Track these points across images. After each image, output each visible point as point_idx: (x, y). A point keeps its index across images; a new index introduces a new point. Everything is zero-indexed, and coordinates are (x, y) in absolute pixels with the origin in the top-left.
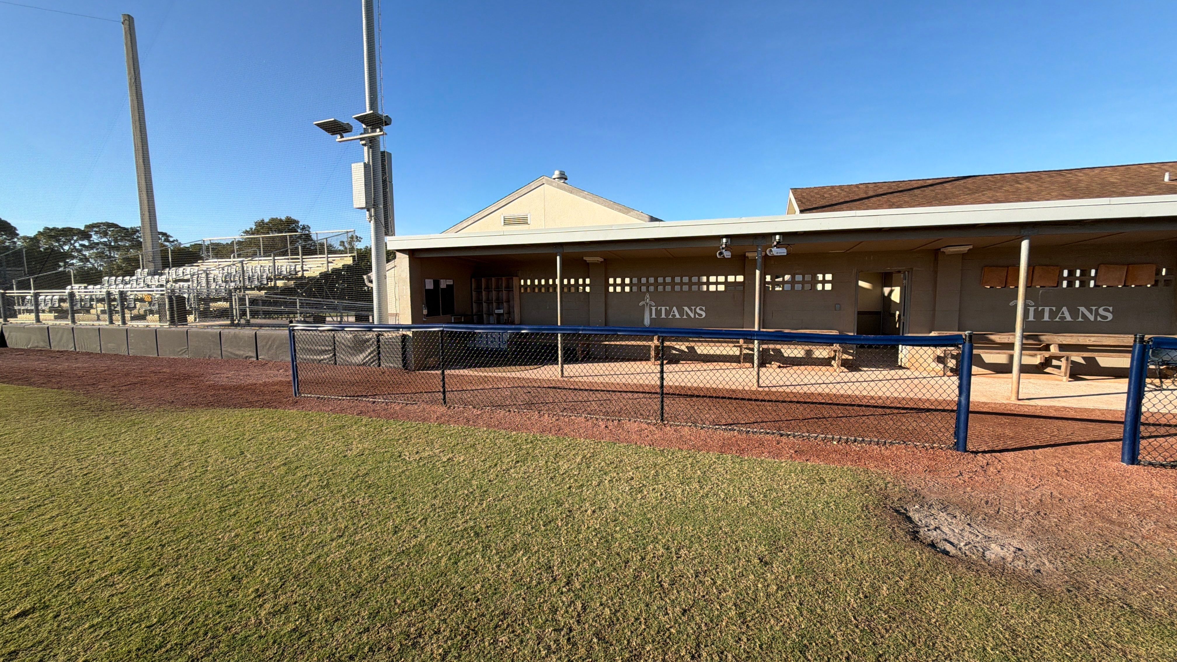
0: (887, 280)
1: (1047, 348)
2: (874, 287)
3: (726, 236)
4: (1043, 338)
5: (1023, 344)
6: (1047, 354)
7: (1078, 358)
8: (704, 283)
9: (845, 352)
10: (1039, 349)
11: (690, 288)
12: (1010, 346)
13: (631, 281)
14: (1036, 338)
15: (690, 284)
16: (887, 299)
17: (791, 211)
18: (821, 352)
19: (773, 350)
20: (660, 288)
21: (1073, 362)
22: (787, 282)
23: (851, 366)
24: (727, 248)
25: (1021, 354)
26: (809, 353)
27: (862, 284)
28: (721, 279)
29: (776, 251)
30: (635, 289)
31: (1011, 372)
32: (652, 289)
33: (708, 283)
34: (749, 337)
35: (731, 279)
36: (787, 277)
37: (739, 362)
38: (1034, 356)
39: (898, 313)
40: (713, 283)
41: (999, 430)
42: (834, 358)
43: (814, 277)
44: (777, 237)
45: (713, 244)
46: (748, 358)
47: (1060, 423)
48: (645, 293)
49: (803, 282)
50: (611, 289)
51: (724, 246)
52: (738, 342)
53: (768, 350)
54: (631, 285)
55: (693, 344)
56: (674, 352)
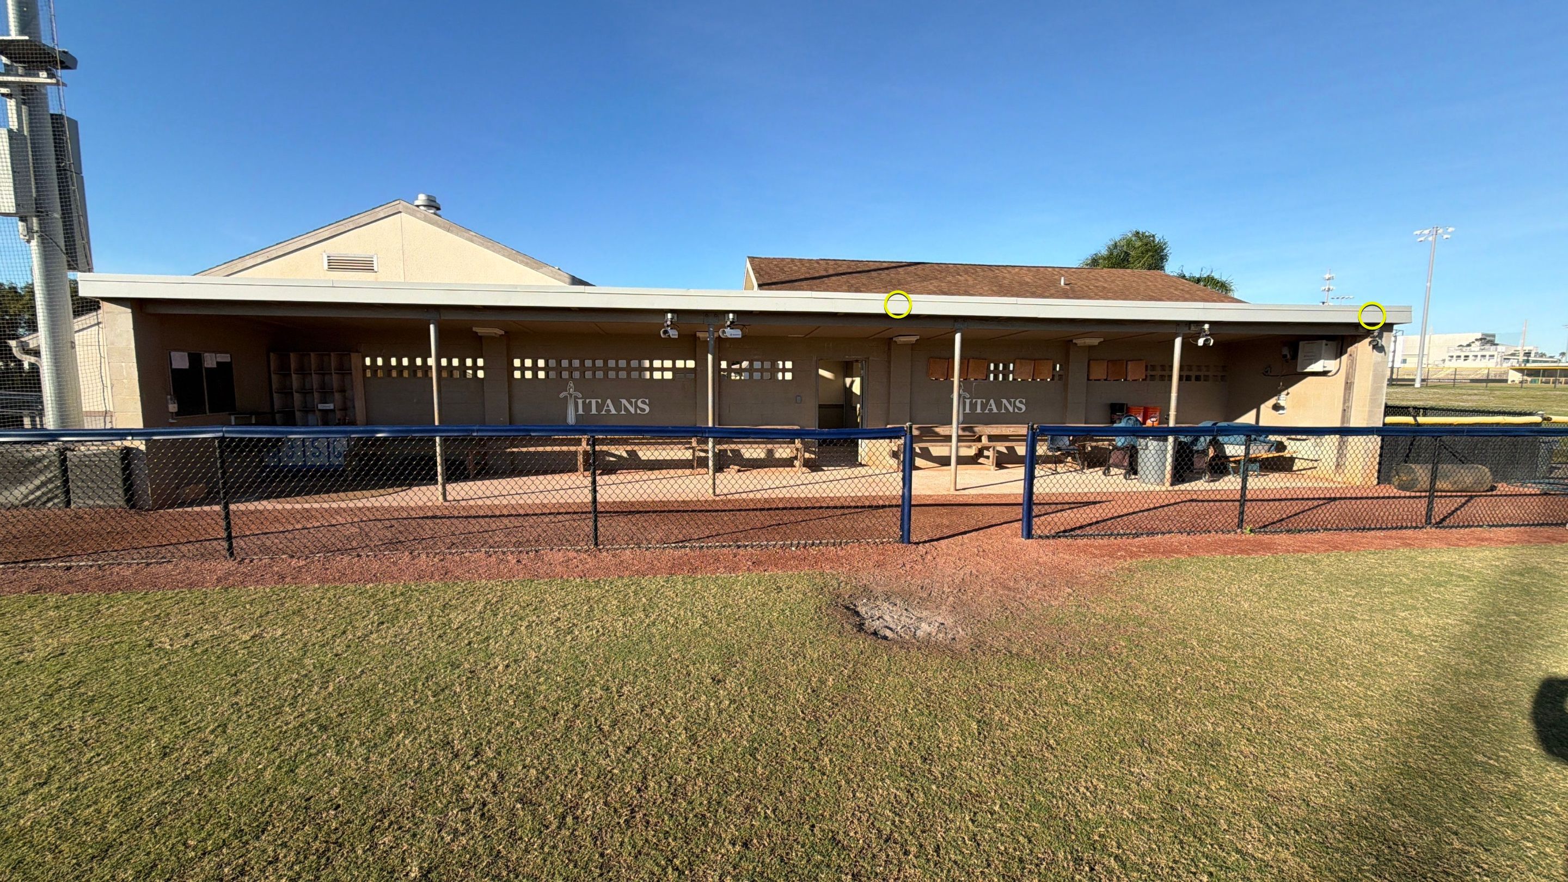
0: (847, 369)
1: (979, 439)
2: (836, 376)
3: (672, 311)
4: (976, 429)
5: (959, 436)
6: (979, 445)
7: (1001, 446)
8: (646, 369)
9: (807, 450)
10: (974, 441)
11: (629, 375)
12: (948, 439)
13: (547, 363)
14: (970, 429)
15: (629, 369)
16: (848, 391)
17: (748, 287)
18: (783, 452)
19: (732, 451)
20: (588, 375)
21: (998, 452)
22: (745, 370)
23: (813, 466)
24: (673, 325)
25: (957, 448)
26: (770, 452)
27: (822, 372)
28: (668, 364)
29: (730, 333)
30: (552, 375)
31: (949, 465)
32: (577, 375)
33: (652, 369)
34: (702, 434)
35: (680, 364)
36: (745, 364)
37: (692, 467)
38: (970, 447)
39: (858, 406)
40: (658, 369)
41: (938, 520)
42: (796, 458)
43: (774, 364)
44: (731, 316)
45: (656, 320)
46: (703, 463)
47: (984, 509)
48: (567, 381)
49: (762, 370)
50: (517, 374)
51: (669, 323)
52: (690, 443)
53: (726, 450)
54: (546, 369)
55: (636, 448)
56: (612, 459)
